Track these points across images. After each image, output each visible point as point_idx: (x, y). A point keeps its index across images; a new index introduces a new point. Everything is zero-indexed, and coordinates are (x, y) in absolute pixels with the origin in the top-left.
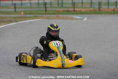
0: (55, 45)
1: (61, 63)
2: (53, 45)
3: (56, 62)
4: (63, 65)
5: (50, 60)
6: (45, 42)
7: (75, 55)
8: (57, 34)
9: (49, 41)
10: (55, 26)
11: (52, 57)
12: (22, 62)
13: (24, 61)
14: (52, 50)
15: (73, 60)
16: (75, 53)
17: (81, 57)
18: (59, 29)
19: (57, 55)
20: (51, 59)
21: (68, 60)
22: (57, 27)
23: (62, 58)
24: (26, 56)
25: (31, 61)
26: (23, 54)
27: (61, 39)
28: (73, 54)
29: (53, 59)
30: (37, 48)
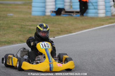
0: (43, 47)
1: (49, 67)
2: (41, 46)
3: (43, 65)
4: (50, 68)
5: (37, 63)
6: (32, 44)
7: (66, 56)
8: (47, 35)
9: (37, 42)
10: (45, 26)
11: (39, 60)
12: (8, 64)
13: (9, 63)
14: (40, 52)
15: (62, 63)
16: (66, 54)
17: (71, 59)
18: (49, 30)
19: (45, 57)
20: (38, 61)
21: (57, 63)
22: (46, 28)
23: (50, 61)
24: (12, 57)
25: (17, 64)
26: (9, 56)
27: (50, 40)
28: (64, 56)
29: (40, 62)
30: (25, 49)
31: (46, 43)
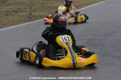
31: (66, 36)
